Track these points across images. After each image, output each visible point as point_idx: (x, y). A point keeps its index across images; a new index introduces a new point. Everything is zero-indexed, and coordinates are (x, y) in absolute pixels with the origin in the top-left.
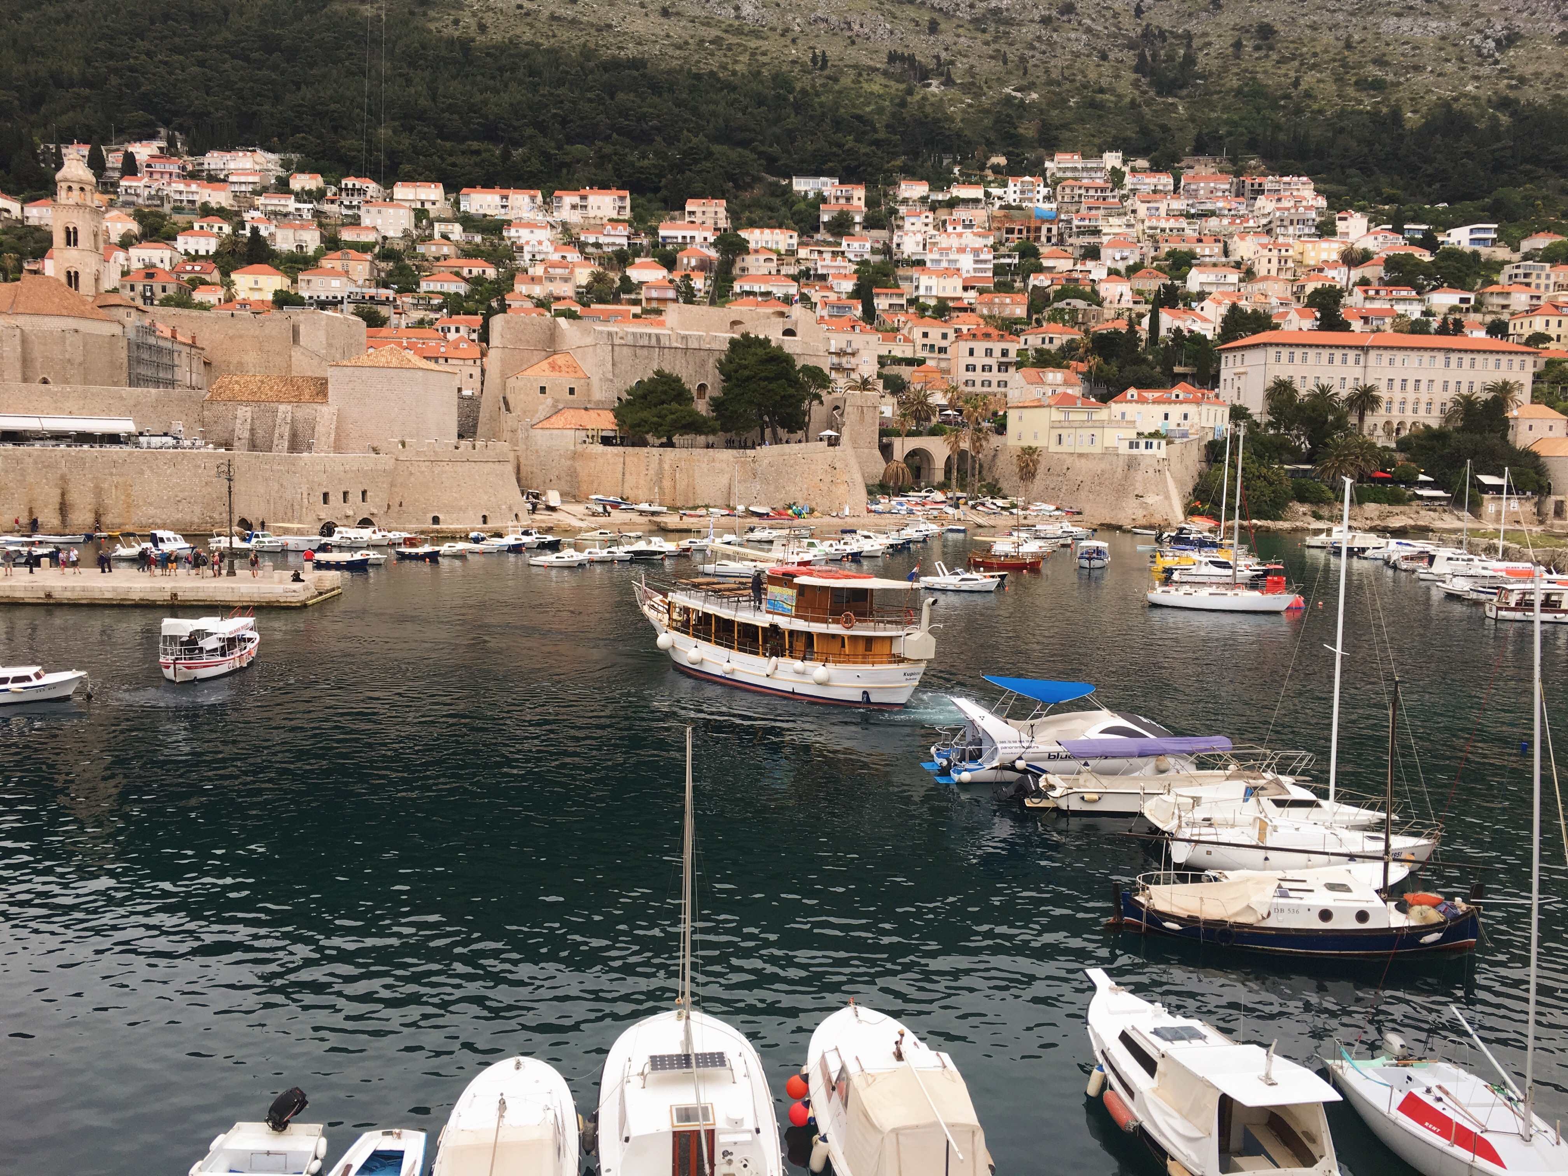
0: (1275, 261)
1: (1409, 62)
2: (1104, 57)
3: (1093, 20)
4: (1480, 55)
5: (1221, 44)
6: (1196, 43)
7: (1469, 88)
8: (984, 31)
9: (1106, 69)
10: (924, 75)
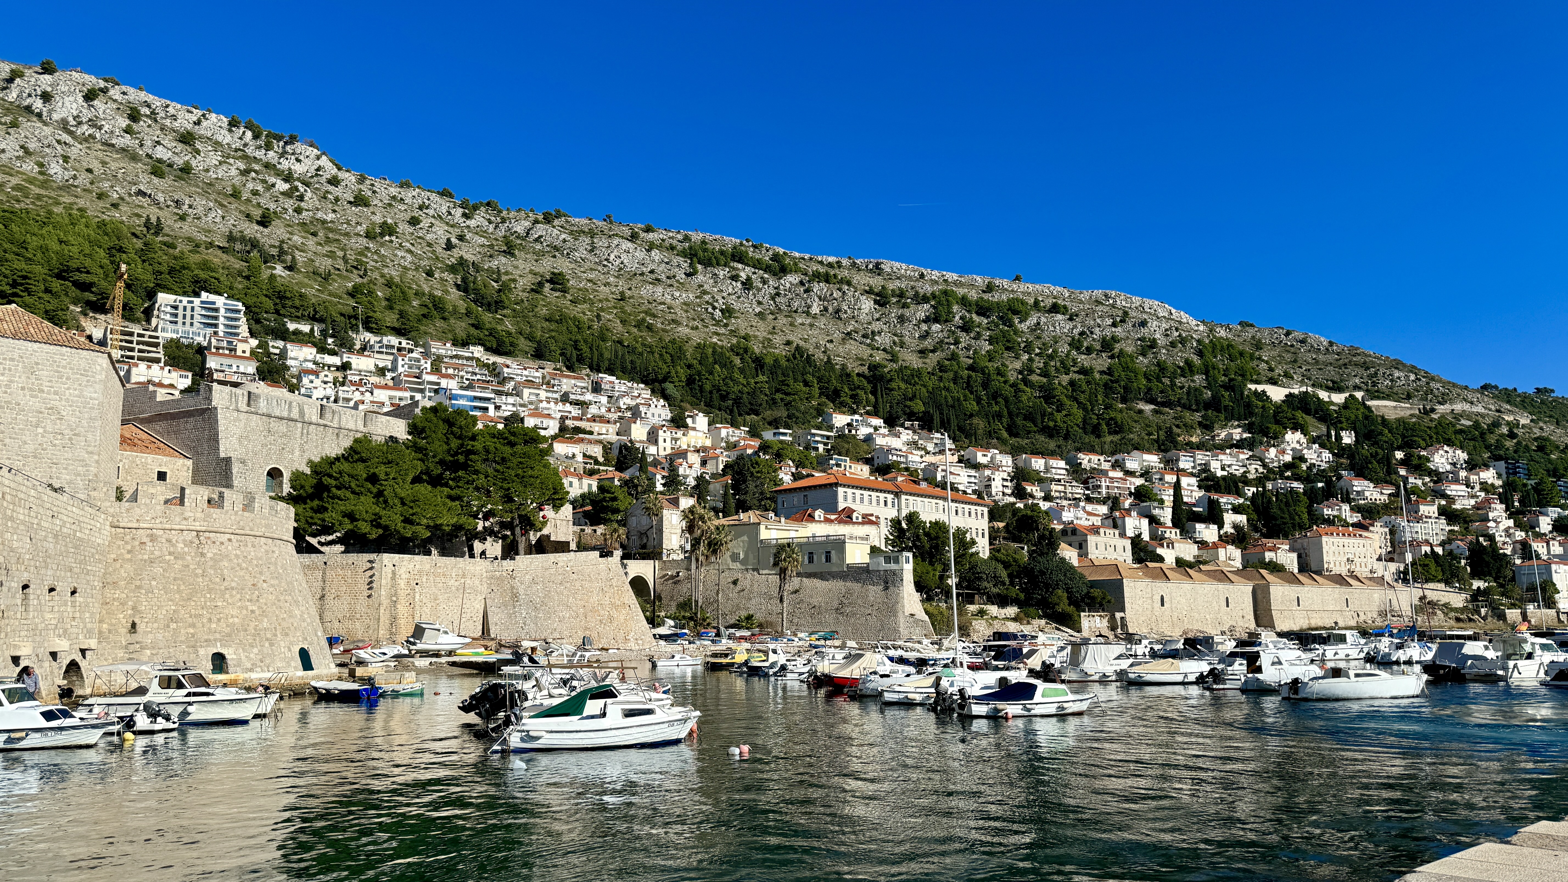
0: (668, 440)
1: (669, 317)
2: (430, 274)
3: (412, 244)
4: (714, 319)
5: (524, 282)
6: (504, 278)
7: (715, 340)
8: (314, 234)
9: (434, 282)
10: (267, 259)
